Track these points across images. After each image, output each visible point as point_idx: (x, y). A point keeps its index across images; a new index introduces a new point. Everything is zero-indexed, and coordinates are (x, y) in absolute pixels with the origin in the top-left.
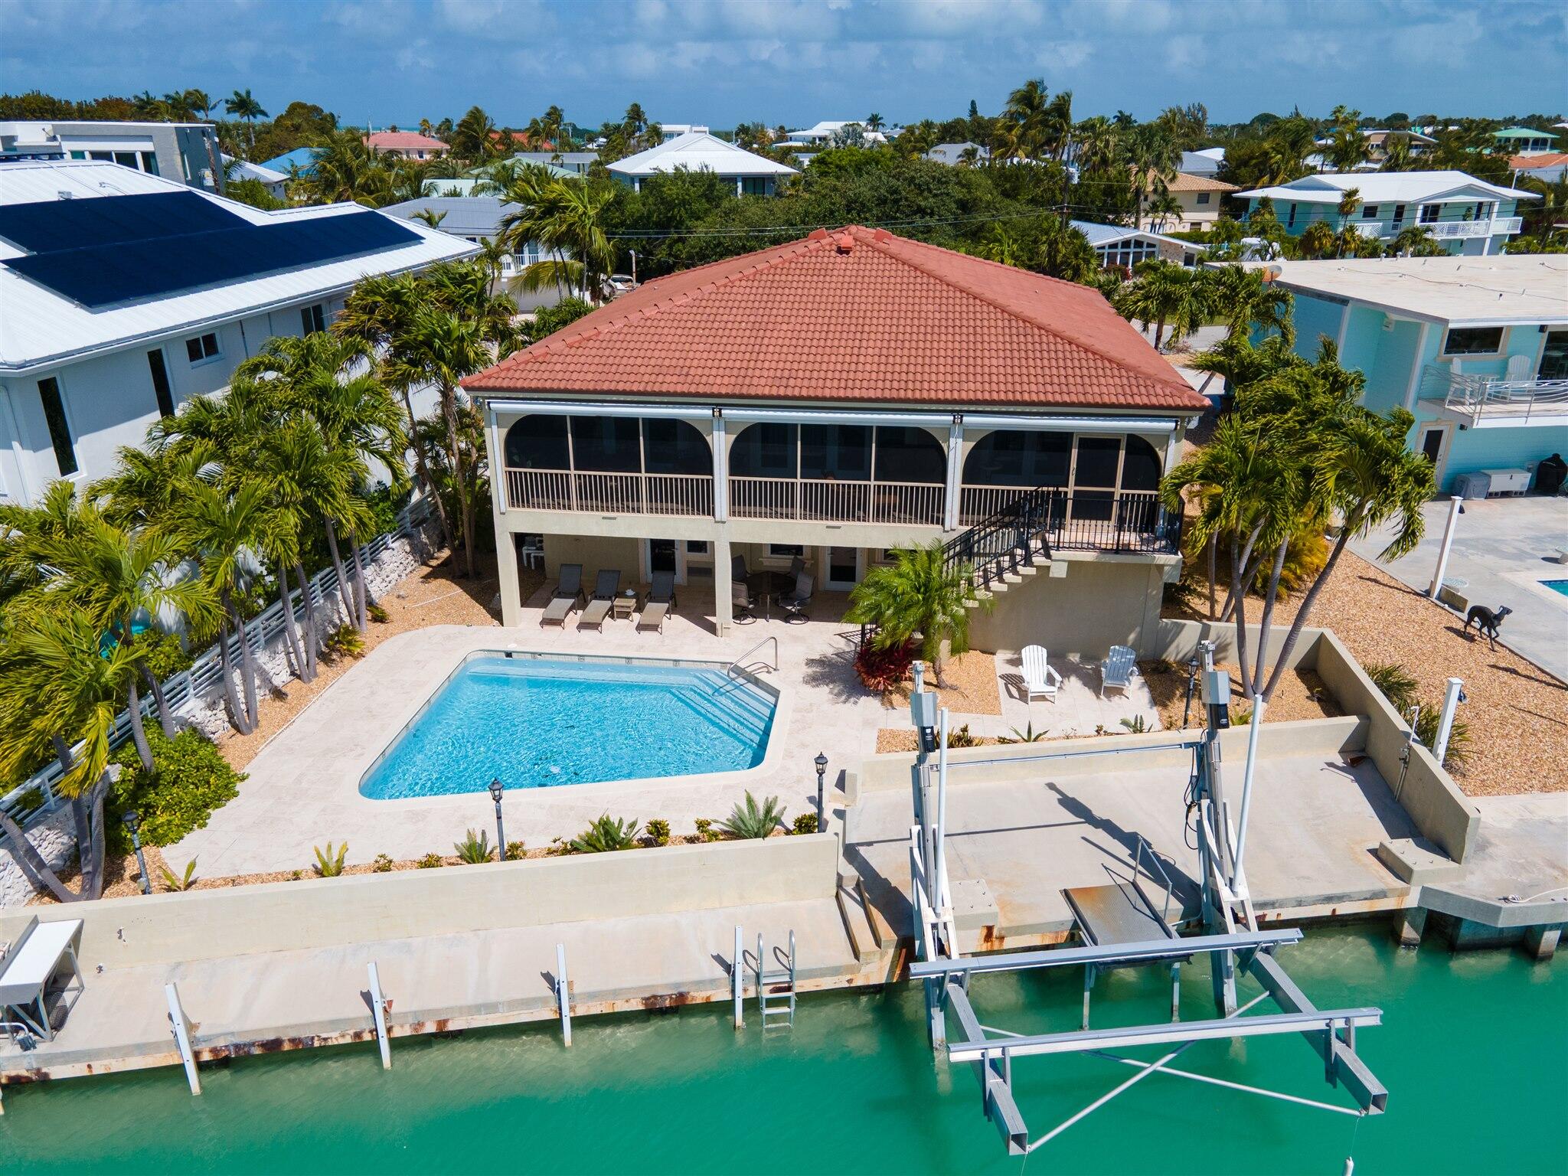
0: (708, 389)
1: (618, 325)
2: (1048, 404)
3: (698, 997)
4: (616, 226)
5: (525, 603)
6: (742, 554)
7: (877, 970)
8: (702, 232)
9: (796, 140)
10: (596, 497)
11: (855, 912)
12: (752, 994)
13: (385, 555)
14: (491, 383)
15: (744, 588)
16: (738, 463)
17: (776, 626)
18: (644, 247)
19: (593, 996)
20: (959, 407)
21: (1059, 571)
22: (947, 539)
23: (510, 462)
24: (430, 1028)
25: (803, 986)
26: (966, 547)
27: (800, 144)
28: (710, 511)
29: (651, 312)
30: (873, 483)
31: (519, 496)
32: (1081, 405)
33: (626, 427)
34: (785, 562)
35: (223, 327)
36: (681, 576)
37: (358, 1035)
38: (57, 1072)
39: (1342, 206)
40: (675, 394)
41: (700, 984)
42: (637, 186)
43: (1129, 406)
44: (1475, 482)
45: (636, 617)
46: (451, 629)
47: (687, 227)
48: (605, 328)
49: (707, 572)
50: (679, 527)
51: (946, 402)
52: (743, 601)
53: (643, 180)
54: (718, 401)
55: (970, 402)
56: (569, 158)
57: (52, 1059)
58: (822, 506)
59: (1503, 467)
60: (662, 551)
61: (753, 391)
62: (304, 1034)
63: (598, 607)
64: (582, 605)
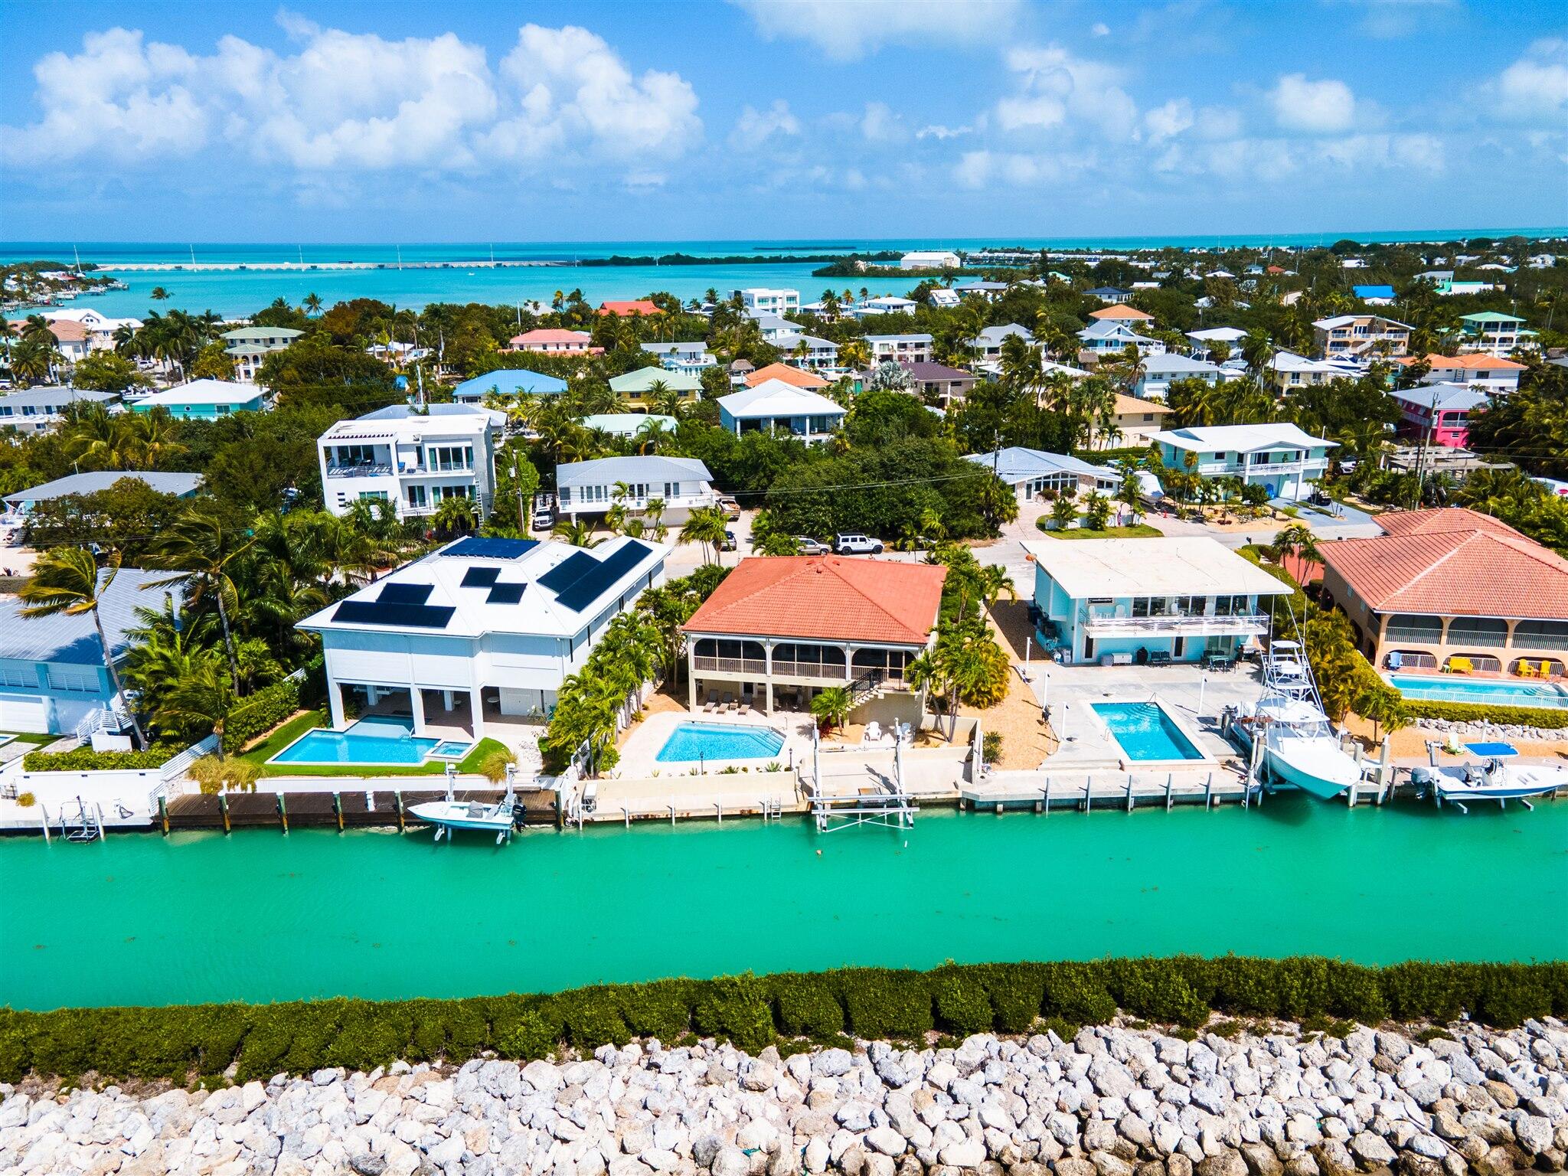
0: (764, 633)
2: (877, 640)
3: (754, 811)
5: (697, 704)
6: (777, 688)
7: (803, 807)
10: (724, 667)
11: (800, 794)
12: (769, 812)
13: (644, 685)
14: (691, 628)
15: (778, 700)
16: (775, 656)
17: (789, 714)
19: (727, 808)
20: (849, 640)
21: (882, 696)
22: (847, 684)
23: (696, 654)
24: (685, 815)
25: (783, 810)
26: (853, 687)
28: (765, 672)
30: (821, 664)
31: (698, 666)
32: (888, 641)
33: (736, 643)
34: (795, 690)
36: (755, 695)
37: (667, 815)
38: (596, 819)
40: (754, 633)
41: (755, 807)
42: (739, 430)
43: (903, 641)
44: (1106, 659)
45: (738, 710)
46: (671, 713)
49: (763, 693)
50: (754, 678)
51: (845, 638)
52: (777, 705)
54: (768, 636)
55: (852, 639)
58: (803, 672)
59: (1122, 652)
60: (748, 687)
61: (779, 634)
62: (654, 814)
63: (724, 706)
64: (718, 705)
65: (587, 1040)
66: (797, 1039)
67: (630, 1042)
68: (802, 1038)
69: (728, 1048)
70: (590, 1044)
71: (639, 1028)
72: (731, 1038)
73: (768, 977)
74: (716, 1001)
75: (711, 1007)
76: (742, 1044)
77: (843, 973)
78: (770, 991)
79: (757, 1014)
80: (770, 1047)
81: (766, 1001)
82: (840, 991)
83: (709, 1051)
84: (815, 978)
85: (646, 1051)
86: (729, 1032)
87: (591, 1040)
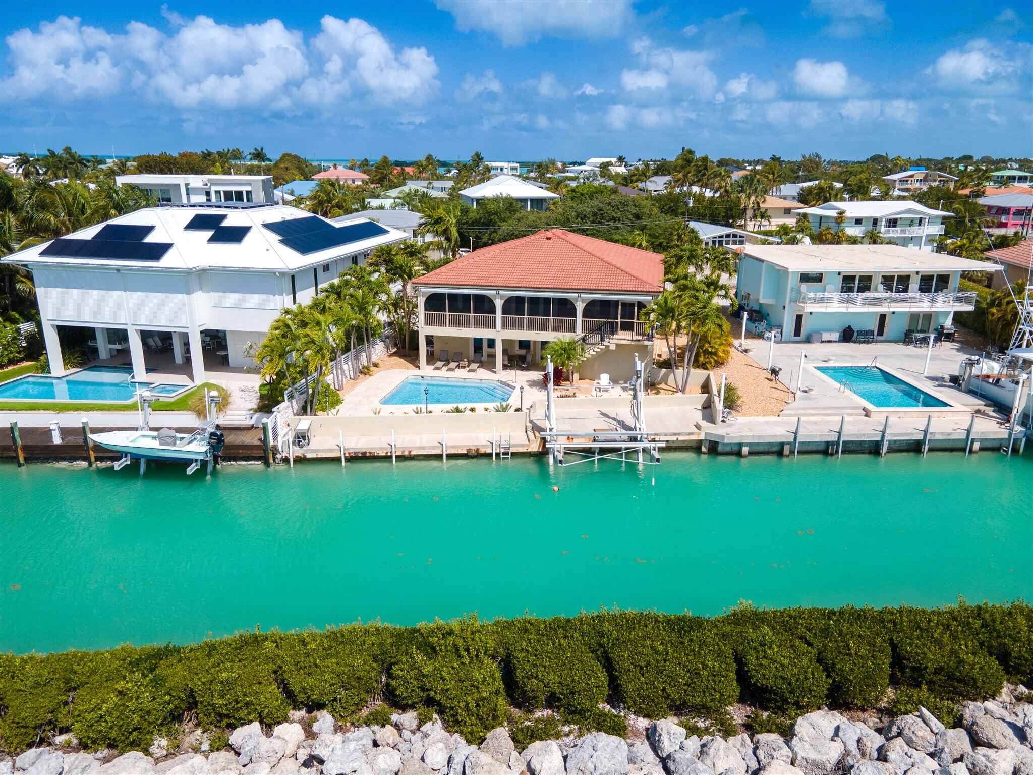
0: (495, 284)
1: (465, 264)
2: (609, 290)
3: (482, 451)
4: (464, 224)
5: (428, 364)
6: (505, 343)
7: (535, 447)
8: (505, 228)
9: (571, 172)
10: (454, 323)
11: (531, 434)
12: (498, 451)
13: (376, 346)
14: (421, 281)
15: (506, 358)
16: (505, 312)
17: (518, 372)
18: (477, 235)
19: (452, 447)
20: (580, 291)
21: (613, 347)
22: (577, 338)
23: (426, 310)
24: (406, 453)
25: (513, 450)
26: (583, 341)
27: (572, 175)
28: (495, 327)
29: (477, 259)
30: (551, 318)
31: (428, 322)
32: (620, 290)
33: (466, 297)
34: (523, 352)
35: (332, 262)
36: (484, 352)
37: (387, 453)
38: (309, 455)
39: (836, 219)
40: (484, 286)
41: (483, 446)
42: (475, 203)
43: (635, 291)
44: (815, 336)
45: (468, 369)
46: (401, 370)
47: (499, 226)
48: (460, 264)
49: (493, 352)
50: (484, 333)
51: (575, 289)
52: (506, 363)
53: (478, 200)
54: (498, 288)
55: (583, 289)
56: (436, 184)
57: (307, 451)
58: (533, 326)
59: (830, 330)
61: (510, 285)
62: (373, 451)
63: (453, 365)
64: (447, 364)
65: (221, 716)
66: (538, 714)
67: (286, 719)
68: (547, 713)
69: (435, 728)
70: (225, 722)
71: (301, 698)
72: (441, 713)
73: (497, 623)
74: (420, 658)
75: (413, 666)
76: (457, 722)
77: (601, 618)
78: (499, 642)
79: (480, 677)
80: (499, 730)
81: (493, 657)
82: (601, 645)
83: (406, 734)
84: (562, 626)
85: (310, 734)
86: (439, 704)
87: (228, 716)
